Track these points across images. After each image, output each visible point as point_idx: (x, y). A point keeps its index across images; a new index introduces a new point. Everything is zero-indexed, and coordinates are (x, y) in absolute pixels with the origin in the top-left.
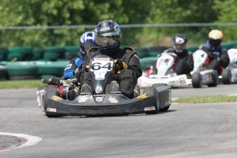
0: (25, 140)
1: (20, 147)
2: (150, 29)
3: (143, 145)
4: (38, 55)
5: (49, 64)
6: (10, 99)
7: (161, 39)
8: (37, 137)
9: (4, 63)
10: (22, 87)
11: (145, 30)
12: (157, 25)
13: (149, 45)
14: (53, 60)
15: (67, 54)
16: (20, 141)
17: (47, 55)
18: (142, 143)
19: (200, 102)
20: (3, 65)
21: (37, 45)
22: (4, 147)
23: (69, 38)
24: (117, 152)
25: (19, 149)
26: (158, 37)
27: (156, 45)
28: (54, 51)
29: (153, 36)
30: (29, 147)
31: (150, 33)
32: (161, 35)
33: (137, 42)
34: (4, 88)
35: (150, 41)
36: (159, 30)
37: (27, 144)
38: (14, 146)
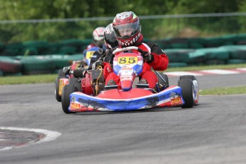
0: (44, 136)
1: (38, 142)
2: (170, 21)
5: (66, 57)
7: (181, 30)
8: (56, 132)
9: (19, 57)
10: (39, 82)
11: (165, 23)
12: (176, 16)
13: (169, 37)
14: (70, 53)
16: (38, 136)
19: (224, 94)
20: (18, 59)
21: (53, 39)
22: (23, 143)
25: (38, 144)
26: (178, 28)
27: (176, 36)
28: (70, 45)
29: (174, 27)
30: (48, 142)
32: (181, 26)
33: (157, 34)
35: (169, 32)
36: (178, 21)
37: (46, 139)
38: (32, 142)
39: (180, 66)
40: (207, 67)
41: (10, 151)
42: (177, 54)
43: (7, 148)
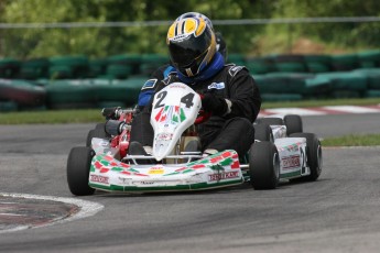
0: (77, 209)
1: (68, 219)
2: (278, 27)
3: (266, 216)
4: (97, 69)
5: (116, 83)
6: (54, 140)
7: (294, 42)
8: (96, 204)
9: (43, 81)
10: (73, 121)
11: (270, 29)
12: (288, 20)
13: (276, 52)
14: (122, 77)
15: (144, 67)
16: (69, 210)
17: (112, 68)
18: (264, 213)
20: (41, 85)
21: (94, 52)
22: (44, 220)
23: (145, 43)
24: (223, 228)
25: (68, 222)
26: (290, 39)
27: (287, 52)
28: (123, 62)
29: (282, 37)
30: (83, 219)
31: (276, 33)
32: (295, 35)
33: (256, 47)
34: (43, 123)
35: (277, 45)
36: (291, 28)
37: (80, 215)
38: (59, 219)
39: (292, 100)
40: (333, 102)
41: (24, 232)
42: (288, 81)
43: (21, 228)
